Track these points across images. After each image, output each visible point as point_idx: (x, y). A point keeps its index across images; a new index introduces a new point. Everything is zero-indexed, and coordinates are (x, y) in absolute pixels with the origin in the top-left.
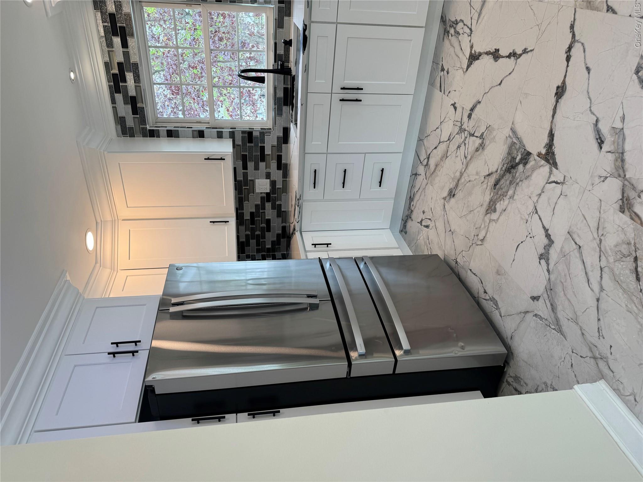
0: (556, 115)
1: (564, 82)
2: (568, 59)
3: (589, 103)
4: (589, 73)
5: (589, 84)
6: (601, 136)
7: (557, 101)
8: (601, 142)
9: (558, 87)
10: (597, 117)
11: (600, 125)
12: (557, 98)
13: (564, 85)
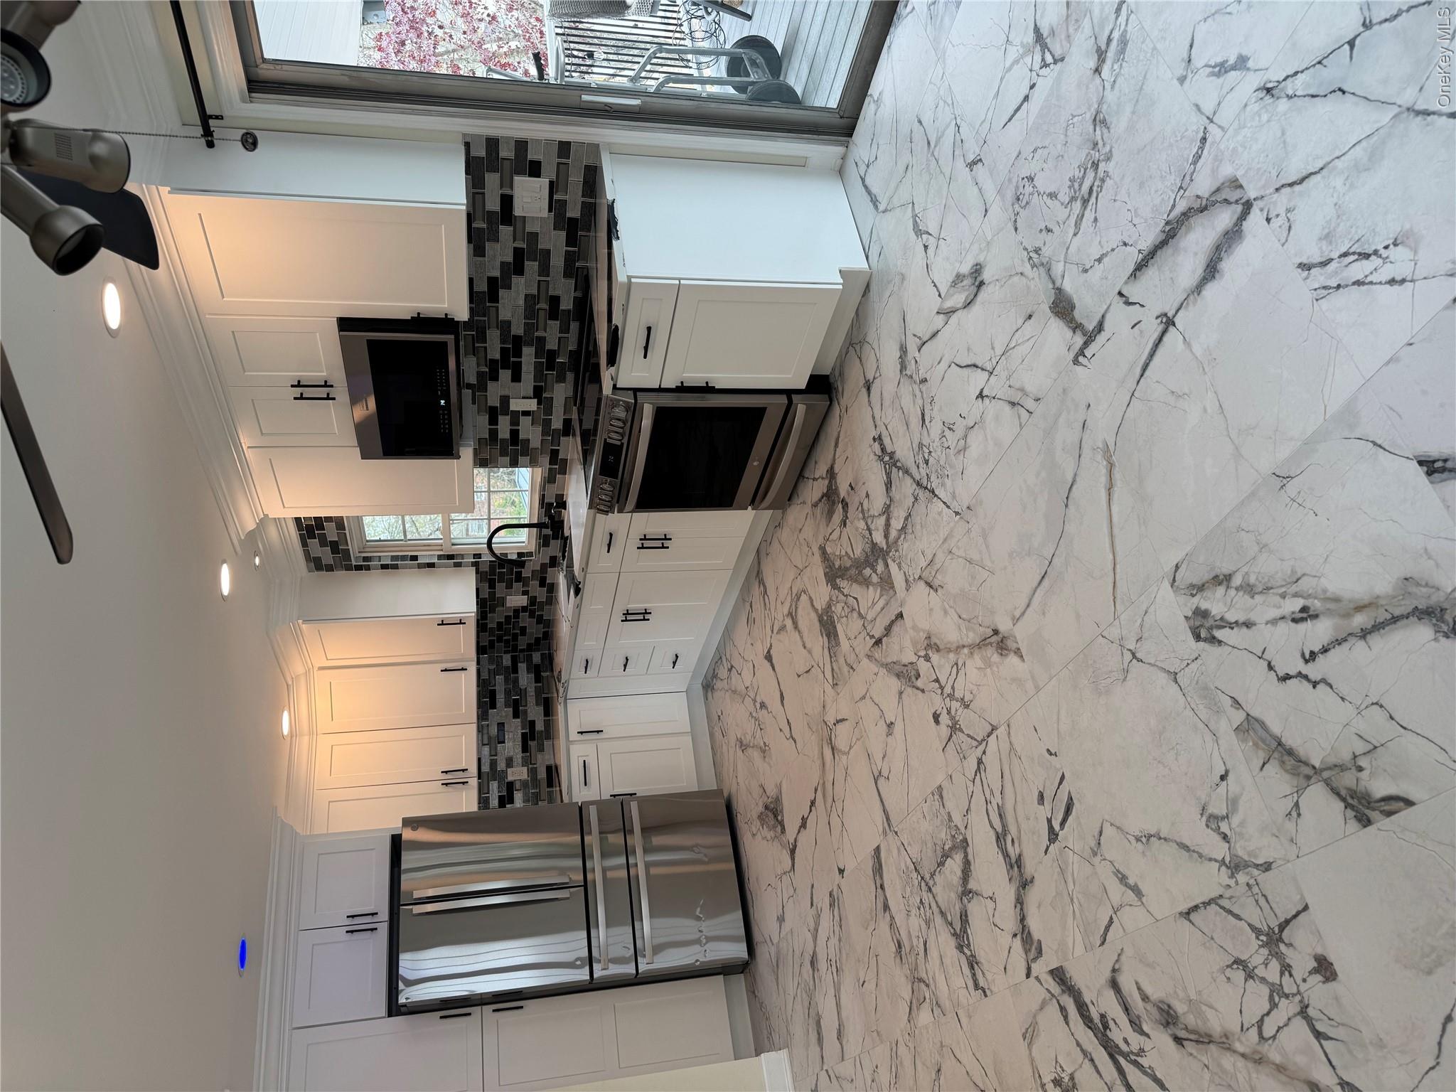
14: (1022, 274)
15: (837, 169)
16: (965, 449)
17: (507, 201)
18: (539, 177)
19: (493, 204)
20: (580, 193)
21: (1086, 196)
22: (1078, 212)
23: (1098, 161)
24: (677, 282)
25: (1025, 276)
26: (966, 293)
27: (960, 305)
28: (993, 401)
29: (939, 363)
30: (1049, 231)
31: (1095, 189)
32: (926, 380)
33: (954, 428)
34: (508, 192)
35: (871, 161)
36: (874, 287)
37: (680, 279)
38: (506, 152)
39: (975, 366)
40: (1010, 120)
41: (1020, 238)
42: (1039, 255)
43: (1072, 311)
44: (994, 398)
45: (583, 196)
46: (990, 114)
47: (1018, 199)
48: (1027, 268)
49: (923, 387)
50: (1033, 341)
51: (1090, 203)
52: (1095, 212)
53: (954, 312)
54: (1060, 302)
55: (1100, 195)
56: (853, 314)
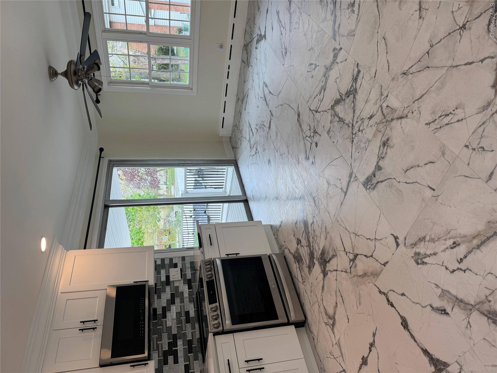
0: (415, 338)
1: (402, 317)
2: (392, 305)
3: (420, 305)
4: (405, 295)
5: (410, 299)
6: (441, 309)
7: (408, 330)
8: (444, 312)
9: (402, 324)
10: (429, 305)
11: (435, 306)
12: (407, 329)
13: (403, 319)
17: (168, 277)
18: (177, 268)
19: (163, 279)
20: (190, 270)
34: (168, 274)
38: (167, 262)
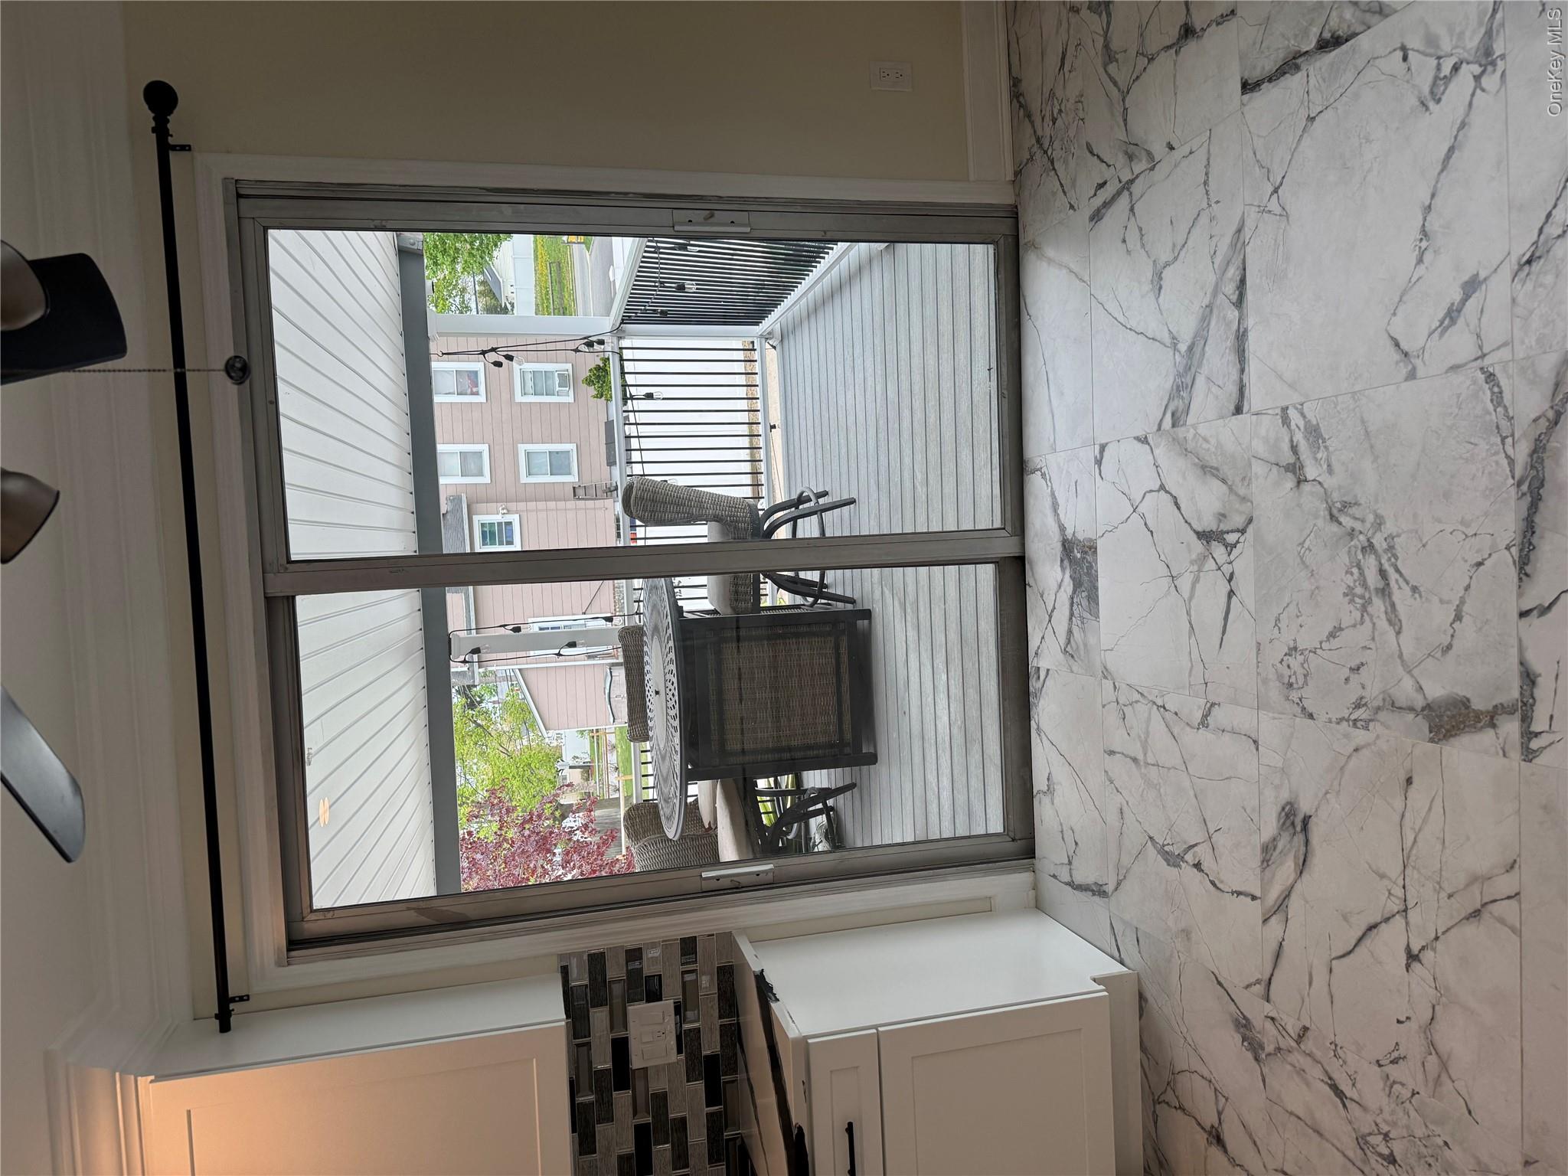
14: (1356, 750)
15: (1032, 903)
16: (1444, 1065)
17: (620, 1048)
18: (661, 999)
19: (603, 1062)
20: (716, 1014)
21: (1381, 585)
22: (1383, 609)
23: (1368, 540)
24: (874, 1031)
25: (1363, 747)
26: (1291, 855)
27: (1293, 877)
28: (1439, 945)
29: (1310, 984)
30: (1356, 669)
31: (1386, 566)
32: (1306, 1029)
33: (1402, 1052)
34: (621, 1034)
35: (1071, 853)
36: (1151, 992)
37: (876, 1027)
38: (615, 971)
39: (1372, 927)
40: (1224, 632)
41: (1324, 718)
42: (1365, 705)
43: (1468, 708)
44: (1437, 938)
45: (720, 1018)
46: (1195, 651)
47: (1291, 685)
48: (1360, 736)
49: (1308, 1045)
50: (1438, 803)
51: (1393, 583)
52: (1408, 583)
53: (1288, 896)
54: (1440, 717)
55: (1399, 564)
56: (1138, 1055)
